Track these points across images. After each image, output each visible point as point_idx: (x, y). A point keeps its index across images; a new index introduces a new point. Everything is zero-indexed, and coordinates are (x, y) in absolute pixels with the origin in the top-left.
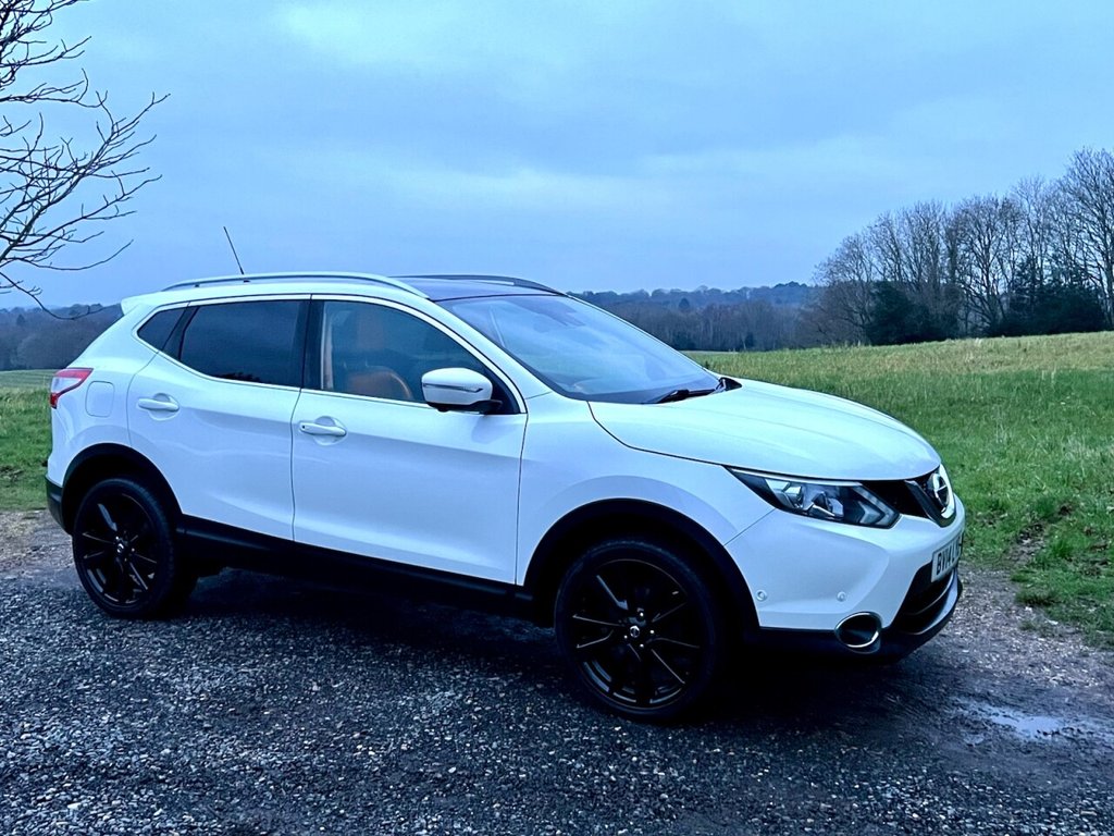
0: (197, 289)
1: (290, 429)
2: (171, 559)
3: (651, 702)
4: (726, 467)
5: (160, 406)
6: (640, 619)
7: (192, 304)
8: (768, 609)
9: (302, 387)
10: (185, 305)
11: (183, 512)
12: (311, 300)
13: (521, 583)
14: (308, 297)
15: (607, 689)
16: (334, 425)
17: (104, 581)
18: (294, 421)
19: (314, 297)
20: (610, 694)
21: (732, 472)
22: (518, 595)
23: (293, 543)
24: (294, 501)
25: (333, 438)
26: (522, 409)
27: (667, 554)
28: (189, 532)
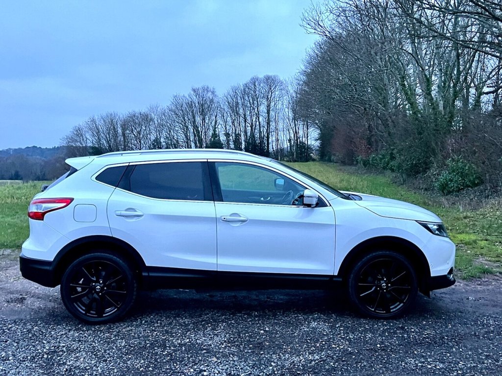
1: (216, 220)
3: (391, 311)
4: (416, 221)
5: (130, 214)
6: (385, 281)
7: (131, 164)
8: (435, 269)
9: (214, 201)
10: (127, 164)
11: (147, 265)
12: (207, 162)
13: (336, 274)
14: (206, 160)
16: (240, 217)
18: (218, 216)
19: (209, 160)
20: (375, 311)
21: (418, 223)
22: (334, 279)
23: (217, 271)
24: (217, 253)
25: (240, 223)
26: (328, 205)
28: (151, 274)
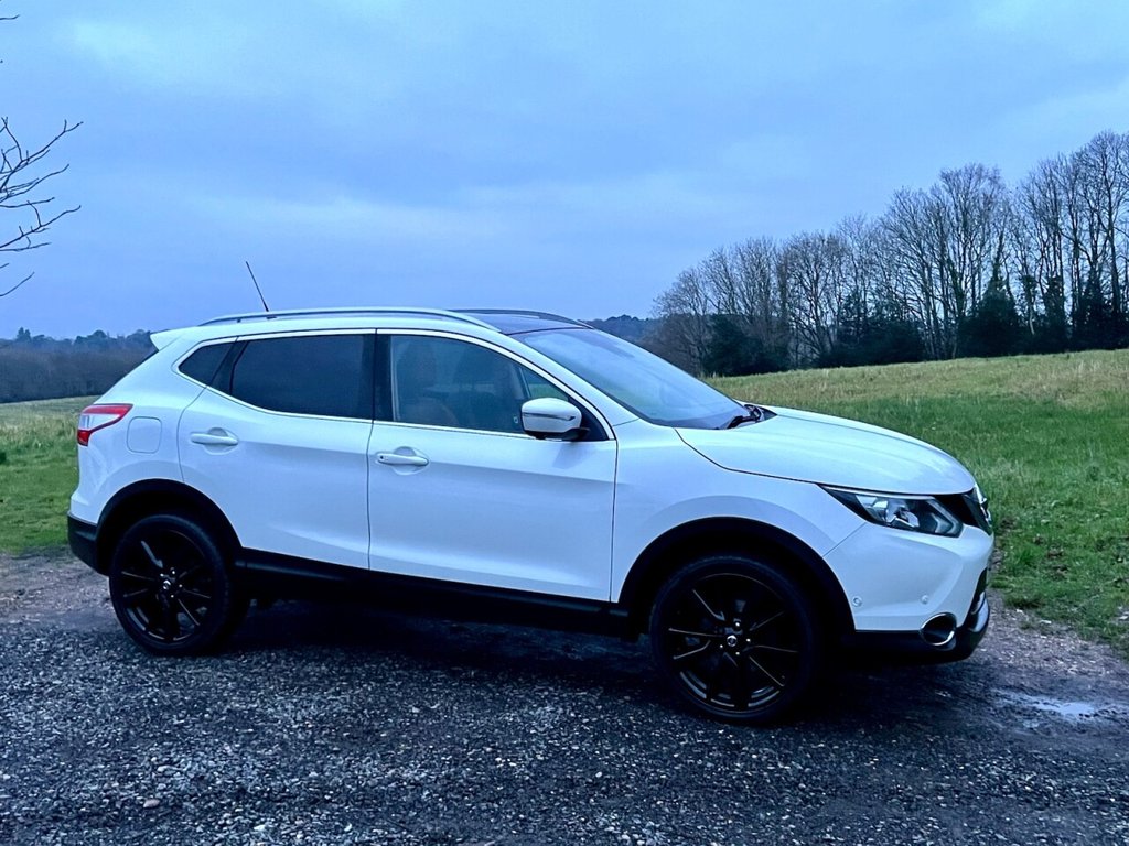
0: (239, 325)
1: (366, 460)
2: (227, 593)
3: (750, 705)
4: (819, 485)
5: (216, 439)
6: (736, 629)
7: (240, 339)
8: (861, 614)
9: (373, 419)
10: (233, 340)
11: (243, 546)
12: (376, 334)
13: (615, 600)
14: (373, 331)
15: (704, 696)
16: (415, 455)
17: (147, 620)
18: (371, 452)
19: (379, 332)
20: (707, 700)
21: (828, 491)
22: (612, 612)
23: (368, 571)
24: (369, 531)
25: (415, 468)
26: (611, 436)
27: (765, 567)
28: (250, 566)
